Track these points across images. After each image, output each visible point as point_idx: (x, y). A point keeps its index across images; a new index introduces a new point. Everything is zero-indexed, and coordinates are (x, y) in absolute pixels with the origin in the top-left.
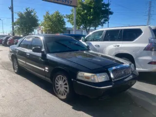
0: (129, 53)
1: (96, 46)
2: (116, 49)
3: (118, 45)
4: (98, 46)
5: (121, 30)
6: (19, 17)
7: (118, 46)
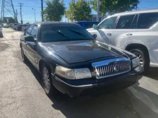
0: (143, 44)
1: (108, 34)
2: (129, 38)
3: (131, 33)
4: (110, 35)
5: (137, 15)
6: (47, 6)
7: (131, 35)
